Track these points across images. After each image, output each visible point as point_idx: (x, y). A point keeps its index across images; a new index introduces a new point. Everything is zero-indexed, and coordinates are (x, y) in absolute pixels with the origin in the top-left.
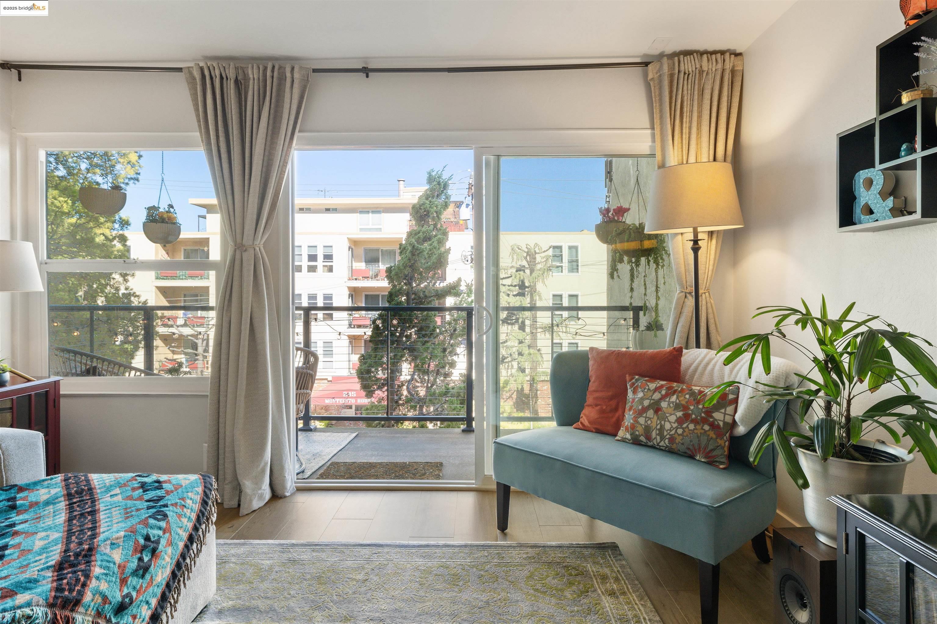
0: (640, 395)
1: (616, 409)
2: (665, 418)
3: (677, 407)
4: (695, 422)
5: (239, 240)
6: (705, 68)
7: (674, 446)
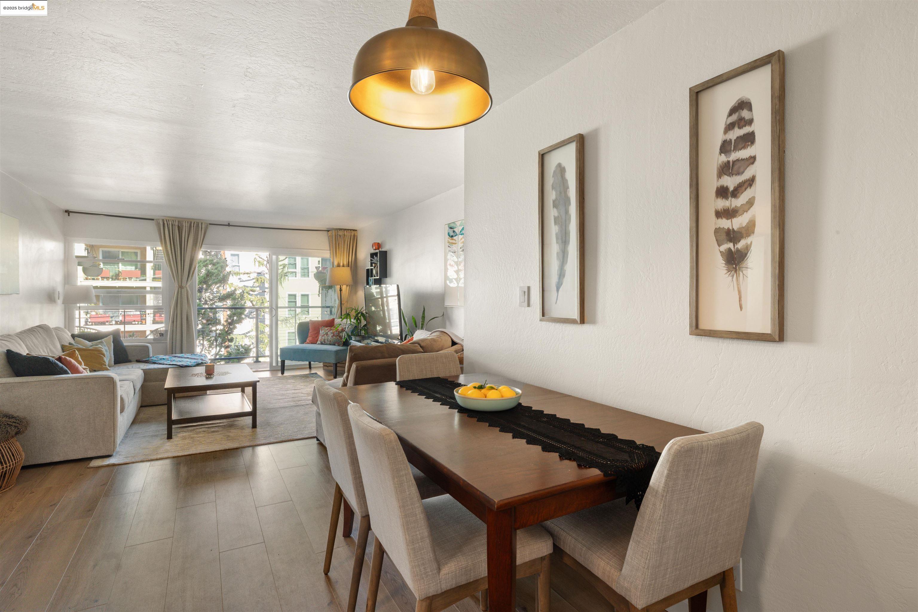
0: (323, 331)
1: (317, 336)
2: (329, 336)
3: (332, 333)
4: (336, 336)
5: (180, 285)
6: (346, 234)
7: (331, 343)
